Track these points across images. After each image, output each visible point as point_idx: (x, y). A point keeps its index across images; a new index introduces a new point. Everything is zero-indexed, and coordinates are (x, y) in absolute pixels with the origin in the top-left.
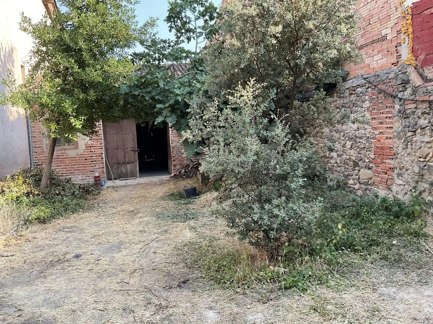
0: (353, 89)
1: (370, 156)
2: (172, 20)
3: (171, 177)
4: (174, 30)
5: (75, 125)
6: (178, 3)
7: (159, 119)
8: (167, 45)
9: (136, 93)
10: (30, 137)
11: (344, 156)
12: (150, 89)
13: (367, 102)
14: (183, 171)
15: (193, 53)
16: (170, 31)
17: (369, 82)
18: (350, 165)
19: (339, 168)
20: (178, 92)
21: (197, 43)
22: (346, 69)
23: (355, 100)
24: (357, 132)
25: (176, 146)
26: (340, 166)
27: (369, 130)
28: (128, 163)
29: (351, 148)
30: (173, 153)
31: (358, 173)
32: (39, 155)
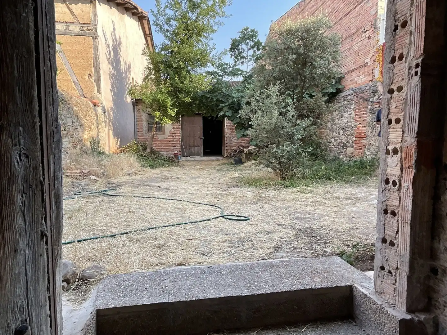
0: (346, 97)
1: (353, 139)
2: (233, 50)
3: (224, 158)
4: (233, 57)
5: (171, 114)
6: (237, 40)
7: (222, 113)
8: (229, 66)
9: (208, 96)
10: (136, 124)
11: (339, 141)
12: (217, 94)
13: (353, 105)
14: (232, 154)
15: (245, 72)
16: (231, 57)
17: (355, 92)
18: (341, 146)
19: (335, 149)
20: (234, 95)
21: (248, 66)
22: (343, 85)
23: (347, 104)
24: (347, 124)
25: (229, 136)
26: (336, 147)
27: (353, 123)
28: (196, 147)
29: (343, 135)
30: (226, 141)
31: (346, 150)
32: (141, 137)
